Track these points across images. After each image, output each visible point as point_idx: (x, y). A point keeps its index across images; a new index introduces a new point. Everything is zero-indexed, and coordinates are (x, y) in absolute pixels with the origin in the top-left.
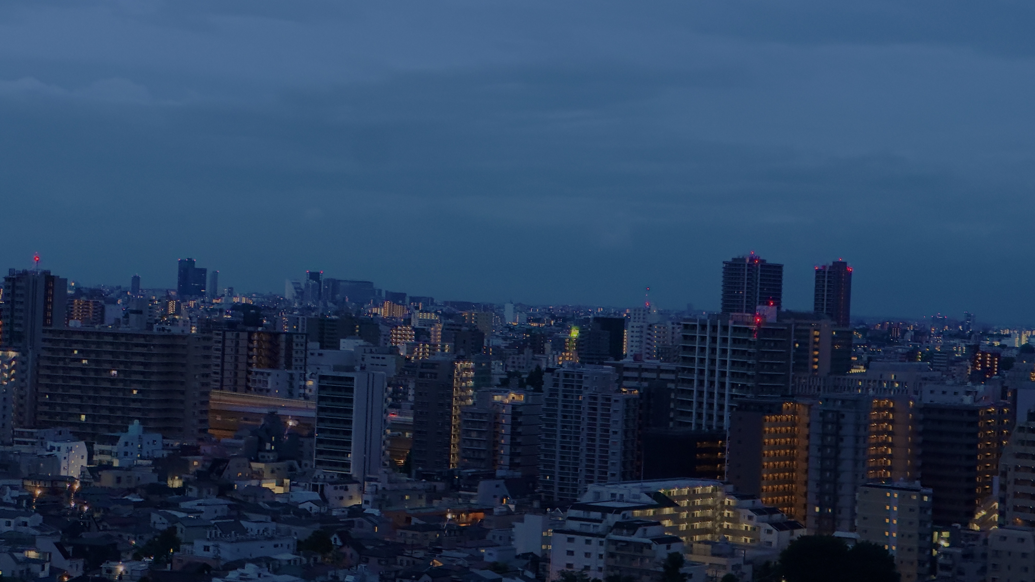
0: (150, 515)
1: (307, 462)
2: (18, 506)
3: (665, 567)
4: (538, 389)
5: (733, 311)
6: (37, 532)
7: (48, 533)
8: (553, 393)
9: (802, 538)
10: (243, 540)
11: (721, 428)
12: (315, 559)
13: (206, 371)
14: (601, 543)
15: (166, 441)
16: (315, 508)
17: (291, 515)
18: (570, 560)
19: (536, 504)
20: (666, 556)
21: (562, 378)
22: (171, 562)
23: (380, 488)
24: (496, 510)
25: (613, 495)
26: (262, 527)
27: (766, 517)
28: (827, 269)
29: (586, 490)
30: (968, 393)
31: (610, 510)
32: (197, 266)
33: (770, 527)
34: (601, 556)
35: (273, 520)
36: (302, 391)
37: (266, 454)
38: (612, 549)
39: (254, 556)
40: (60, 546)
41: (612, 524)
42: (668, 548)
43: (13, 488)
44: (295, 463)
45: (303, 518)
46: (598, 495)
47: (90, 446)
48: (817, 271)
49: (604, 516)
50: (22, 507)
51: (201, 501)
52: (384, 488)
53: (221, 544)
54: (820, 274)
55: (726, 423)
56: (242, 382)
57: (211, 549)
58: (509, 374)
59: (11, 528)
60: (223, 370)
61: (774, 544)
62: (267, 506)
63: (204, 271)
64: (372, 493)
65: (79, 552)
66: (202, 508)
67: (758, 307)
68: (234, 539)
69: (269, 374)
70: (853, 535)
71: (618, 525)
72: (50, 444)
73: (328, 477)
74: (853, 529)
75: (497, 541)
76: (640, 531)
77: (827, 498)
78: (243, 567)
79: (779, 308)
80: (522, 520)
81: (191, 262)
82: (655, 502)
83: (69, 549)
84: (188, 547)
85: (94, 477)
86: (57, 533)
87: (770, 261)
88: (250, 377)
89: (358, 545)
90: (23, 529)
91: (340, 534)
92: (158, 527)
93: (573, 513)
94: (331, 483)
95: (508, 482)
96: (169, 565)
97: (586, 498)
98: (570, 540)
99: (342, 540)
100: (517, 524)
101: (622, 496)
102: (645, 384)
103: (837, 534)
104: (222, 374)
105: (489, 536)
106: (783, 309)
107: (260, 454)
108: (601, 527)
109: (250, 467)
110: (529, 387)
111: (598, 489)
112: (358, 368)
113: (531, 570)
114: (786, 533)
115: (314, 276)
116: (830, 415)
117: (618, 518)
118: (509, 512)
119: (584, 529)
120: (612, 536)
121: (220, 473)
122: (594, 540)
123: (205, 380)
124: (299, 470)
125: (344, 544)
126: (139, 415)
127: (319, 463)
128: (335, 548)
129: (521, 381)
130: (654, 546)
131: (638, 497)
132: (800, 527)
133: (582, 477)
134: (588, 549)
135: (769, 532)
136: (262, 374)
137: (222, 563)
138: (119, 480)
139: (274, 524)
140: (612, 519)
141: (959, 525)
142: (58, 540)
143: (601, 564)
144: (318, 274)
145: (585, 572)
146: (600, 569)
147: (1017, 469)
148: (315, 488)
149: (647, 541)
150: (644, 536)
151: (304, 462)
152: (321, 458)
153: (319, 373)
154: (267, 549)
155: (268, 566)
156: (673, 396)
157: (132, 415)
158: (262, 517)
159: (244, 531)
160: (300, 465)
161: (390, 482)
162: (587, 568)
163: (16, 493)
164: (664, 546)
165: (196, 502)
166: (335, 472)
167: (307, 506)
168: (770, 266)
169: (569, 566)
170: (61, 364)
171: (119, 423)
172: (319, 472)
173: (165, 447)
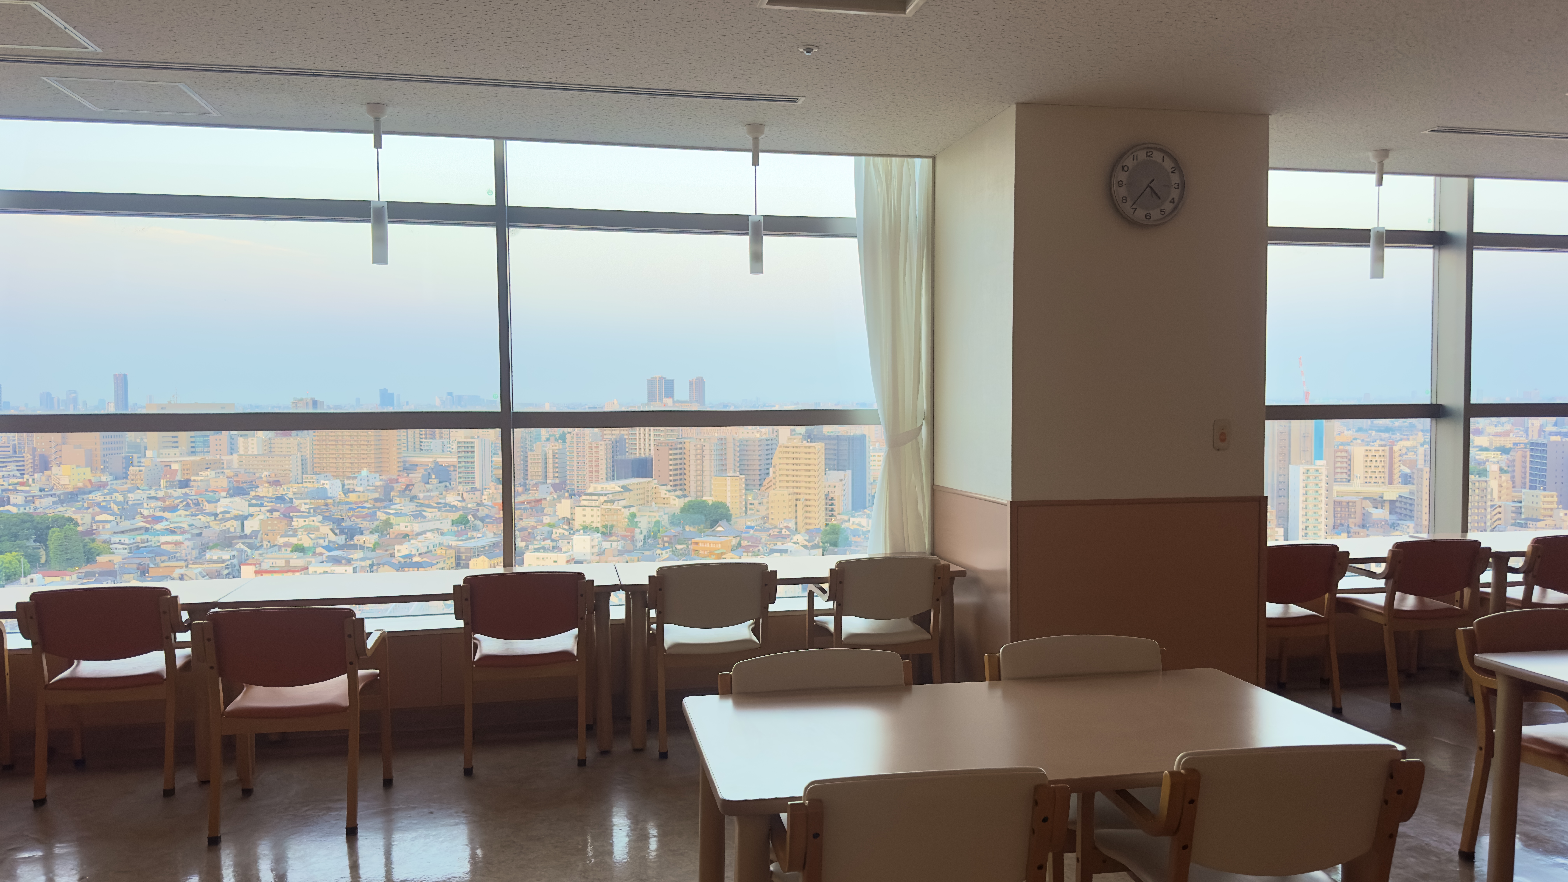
0: (376, 512)
1: (454, 483)
2: (309, 512)
3: (629, 519)
4: (564, 441)
5: (653, 401)
6: (320, 524)
7: (326, 524)
8: (572, 442)
9: (689, 502)
10: (424, 522)
11: (650, 454)
12: (461, 528)
13: (399, 443)
14: (598, 510)
15: (381, 477)
16: (459, 504)
17: (448, 508)
18: (584, 519)
19: (567, 494)
20: (628, 514)
21: (575, 436)
22: (389, 534)
23: (491, 492)
24: (548, 499)
25: (603, 488)
26: (433, 514)
27: (672, 493)
28: (694, 381)
29: (590, 486)
30: (757, 432)
31: (601, 495)
32: (389, 392)
33: (675, 498)
34: (598, 516)
35: (439, 511)
36: (449, 449)
37: (433, 480)
38: (604, 512)
39: (430, 529)
40: (332, 530)
41: (603, 501)
42: (629, 510)
43: (305, 504)
44: (448, 484)
45: (454, 509)
46: (595, 488)
47: (342, 481)
48: (690, 382)
49: (599, 498)
50: (311, 513)
51: (401, 505)
52: (493, 493)
53: (414, 524)
54: (691, 383)
55: (652, 452)
56: (418, 447)
57: (409, 527)
58: (550, 435)
59: (306, 523)
60: (407, 441)
61: (677, 505)
62: (435, 505)
63: (392, 394)
64: (487, 495)
65: (342, 532)
66: (403, 508)
67: (664, 399)
68: (419, 521)
69: (431, 442)
70: (711, 498)
71: (605, 501)
72: (322, 482)
73: (465, 489)
74: (711, 495)
75: (549, 513)
76: (616, 503)
77: (699, 483)
78: (426, 534)
79: (673, 399)
80: (560, 502)
81: (385, 390)
82: (622, 490)
83: (337, 531)
84: (397, 527)
85: (346, 496)
86: (330, 524)
87: (668, 378)
88: (422, 444)
89: (482, 520)
90: (312, 523)
91: (473, 515)
92: (381, 518)
93: (584, 497)
94: (467, 492)
95: (554, 486)
96: (388, 536)
97: (589, 491)
98: (583, 510)
99: (474, 517)
100: (558, 504)
101: (607, 488)
102: (614, 437)
103: (704, 498)
104: (407, 443)
105: (545, 511)
106: (675, 399)
107: (430, 480)
108: (597, 503)
109: (425, 487)
110: (560, 441)
111: (595, 485)
112: (476, 437)
113: (566, 525)
114: (682, 500)
115: (450, 394)
116: (699, 446)
117: (605, 498)
118: (554, 499)
119: (590, 505)
120: (603, 506)
121: (410, 490)
122: (595, 509)
123: (399, 447)
124: (450, 487)
125: (475, 519)
126: (366, 465)
127: (460, 483)
128: (471, 522)
129: (556, 438)
130: (623, 510)
131: (614, 488)
132: (687, 497)
133: (587, 479)
134: (592, 513)
135: (675, 499)
136: (428, 442)
137: (415, 533)
138: (359, 497)
139: (440, 513)
140: (603, 499)
141: (756, 491)
142: (331, 527)
143: (599, 519)
144: (452, 393)
145: (591, 524)
146: (599, 522)
147: (780, 464)
148: (459, 494)
149: (620, 508)
150: (618, 506)
151: (452, 483)
152: (460, 480)
153: (457, 441)
154: (437, 525)
155: (438, 532)
156: (627, 441)
157: (363, 465)
158: (433, 510)
159: (425, 517)
160: (450, 484)
161: (495, 489)
162: (592, 522)
163: (307, 506)
164: (627, 509)
165: (399, 505)
166: (469, 487)
167: (455, 503)
168: (668, 380)
169: (584, 522)
170: (324, 443)
171: (356, 470)
172: (460, 487)
173: (381, 480)
